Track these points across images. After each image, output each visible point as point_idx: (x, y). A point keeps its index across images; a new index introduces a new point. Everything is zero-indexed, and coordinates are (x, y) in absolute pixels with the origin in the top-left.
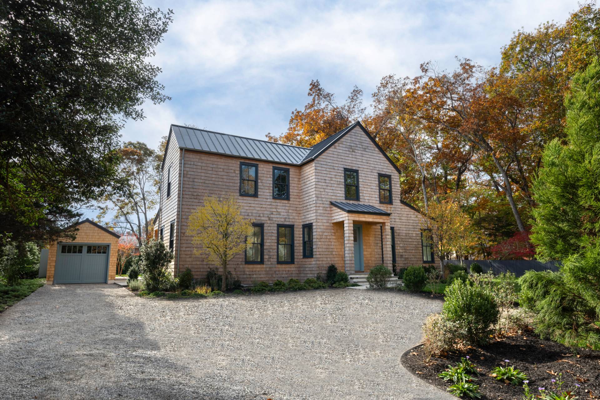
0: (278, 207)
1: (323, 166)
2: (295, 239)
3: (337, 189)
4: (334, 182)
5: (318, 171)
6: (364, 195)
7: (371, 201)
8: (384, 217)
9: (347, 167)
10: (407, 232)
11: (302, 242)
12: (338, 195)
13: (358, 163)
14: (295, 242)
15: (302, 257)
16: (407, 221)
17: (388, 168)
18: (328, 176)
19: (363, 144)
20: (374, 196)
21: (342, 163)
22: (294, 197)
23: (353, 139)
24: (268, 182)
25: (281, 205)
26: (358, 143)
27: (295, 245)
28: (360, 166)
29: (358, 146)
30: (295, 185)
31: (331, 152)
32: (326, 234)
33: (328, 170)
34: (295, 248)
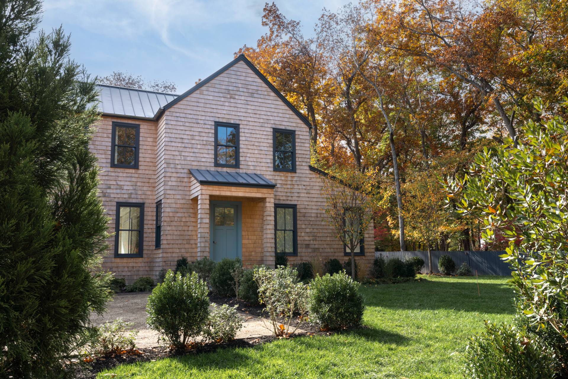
0: (120, 179)
1: (179, 119)
2: (145, 222)
3: (201, 151)
4: (198, 142)
5: (170, 127)
6: (248, 159)
7: (258, 168)
8: (265, 190)
9: (221, 120)
10: (319, 211)
11: (155, 227)
12: (203, 160)
13: (239, 114)
14: (145, 226)
15: (154, 248)
16: (319, 196)
17: (292, 120)
18: (187, 133)
19: (249, 87)
20: (264, 160)
21: (212, 115)
22: (146, 164)
23: (233, 80)
24: (104, 143)
25: (125, 175)
26: (240, 85)
27: (145, 230)
28: (242, 118)
29: (241, 90)
30: (148, 148)
31: (193, 100)
32: (179, 215)
33: (187, 124)
34: (145, 235)
